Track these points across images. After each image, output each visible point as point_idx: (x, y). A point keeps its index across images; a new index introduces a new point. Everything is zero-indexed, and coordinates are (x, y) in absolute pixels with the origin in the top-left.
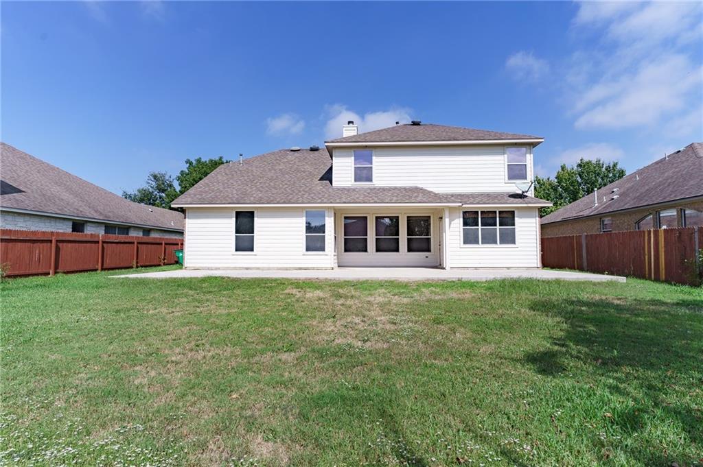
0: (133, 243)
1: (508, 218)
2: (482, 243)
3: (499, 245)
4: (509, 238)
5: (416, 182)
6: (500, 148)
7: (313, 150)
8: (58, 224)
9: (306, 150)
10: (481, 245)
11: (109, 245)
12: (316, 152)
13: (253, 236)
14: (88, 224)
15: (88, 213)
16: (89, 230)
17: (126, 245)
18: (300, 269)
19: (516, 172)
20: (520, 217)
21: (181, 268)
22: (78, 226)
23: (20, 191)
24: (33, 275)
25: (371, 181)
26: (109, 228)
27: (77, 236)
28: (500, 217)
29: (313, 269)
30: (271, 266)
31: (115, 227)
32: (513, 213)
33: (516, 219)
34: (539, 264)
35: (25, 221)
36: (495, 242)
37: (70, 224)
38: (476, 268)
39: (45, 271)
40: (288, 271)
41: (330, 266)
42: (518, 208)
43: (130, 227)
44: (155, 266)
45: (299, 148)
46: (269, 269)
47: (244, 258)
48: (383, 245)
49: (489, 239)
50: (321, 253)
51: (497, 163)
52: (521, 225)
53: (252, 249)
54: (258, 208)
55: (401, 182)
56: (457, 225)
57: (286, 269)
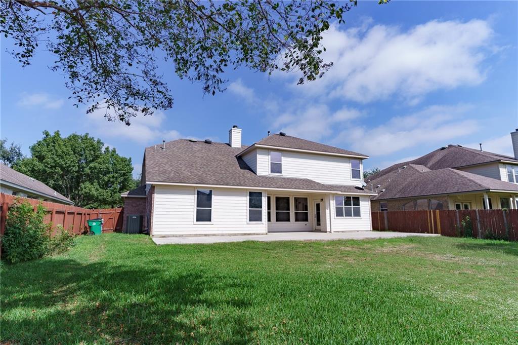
1: (356, 201)
2: (346, 216)
3: (353, 217)
4: (357, 213)
5: (306, 176)
6: (347, 159)
7: (206, 142)
9: (202, 142)
10: (344, 217)
12: (209, 145)
13: (211, 209)
18: (245, 234)
20: (362, 201)
25: (281, 173)
28: (353, 201)
29: (254, 234)
30: (224, 232)
32: (358, 198)
33: (360, 202)
34: (372, 229)
36: (351, 216)
38: (343, 232)
40: (250, 236)
41: (265, 232)
42: (361, 195)
45: (196, 140)
46: (223, 235)
47: (204, 227)
48: (281, 216)
49: (348, 214)
50: (259, 222)
51: (346, 168)
52: (363, 205)
53: (210, 220)
54: (214, 188)
55: (298, 175)
56: (333, 204)
57: (235, 235)
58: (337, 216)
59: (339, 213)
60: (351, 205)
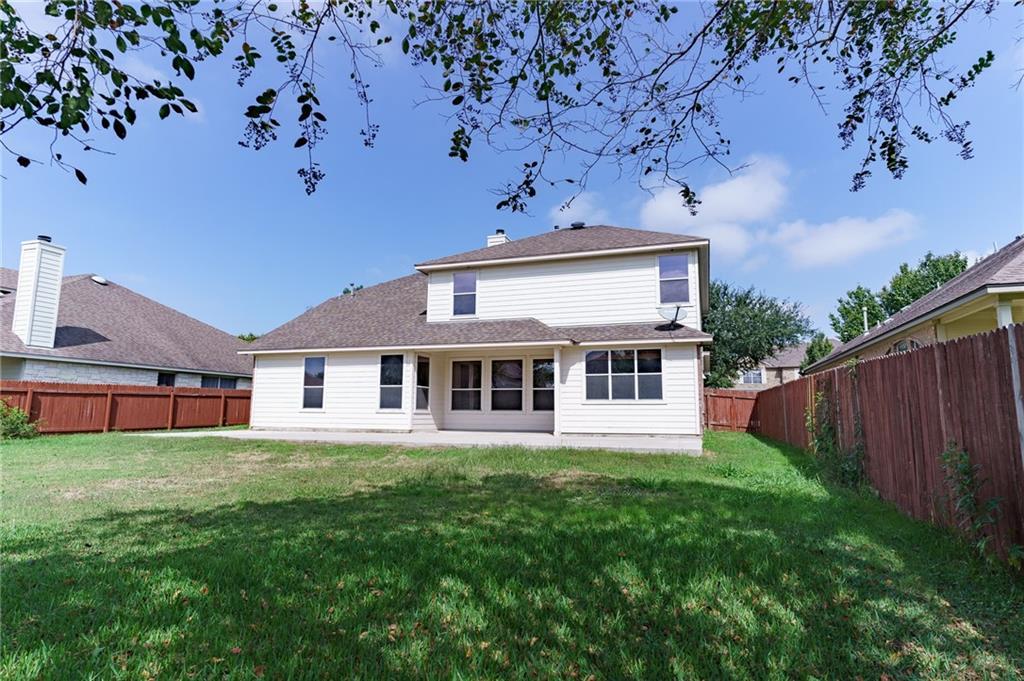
0: (220, 397)
1: (651, 361)
2: (614, 398)
3: (637, 400)
4: (653, 391)
5: (530, 312)
6: (650, 257)
8: (141, 376)
10: (611, 400)
11: (185, 399)
13: (322, 389)
14: (180, 375)
15: (182, 362)
16: (181, 383)
17: (209, 400)
18: (373, 431)
19: (673, 292)
20: (668, 358)
21: (246, 428)
22: (166, 378)
23: (104, 339)
24: (77, 432)
25: (473, 313)
26: (207, 379)
27: (166, 389)
28: (638, 360)
29: (388, 431)
30: (340, 426)
31: (217, 378)
32: (658, 352)
33: (663, 361)
34: (699, 430)
35: (100, 373)
36: (632, 397)
37: (156, 375)
38: (604, 435)
39: (97, 428)
41: (406, 428)
42: (666, 345)
43: (238, 378)
44: (212, 426)
46: (338, 430)
47: (313, 417)
48: (501, 400)
49: (623, 392)
50: (397, 410)
51: (648, 278)
52: (669, 370)
53: (320, 406)
54: (328, 353)
55: (510, 313)
56: (578, 371)
57: (357, 431)
58: (588, 397)
59: (595, 391)
60: (633, 372)
